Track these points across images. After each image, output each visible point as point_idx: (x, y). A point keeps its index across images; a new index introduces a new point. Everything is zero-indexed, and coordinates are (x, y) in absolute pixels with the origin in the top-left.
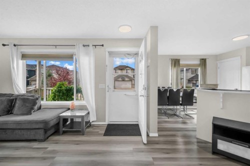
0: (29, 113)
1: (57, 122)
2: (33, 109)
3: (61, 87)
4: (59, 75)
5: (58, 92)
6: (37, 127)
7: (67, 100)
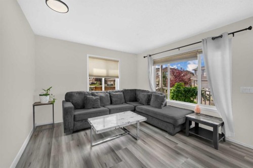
0: (160, 107)
1: (183, 122)
2: (162, 104)
3: (179, 88)
4: (175, 76)
5: (177, 92)
6: (168, 121)
7: (185, 101)
